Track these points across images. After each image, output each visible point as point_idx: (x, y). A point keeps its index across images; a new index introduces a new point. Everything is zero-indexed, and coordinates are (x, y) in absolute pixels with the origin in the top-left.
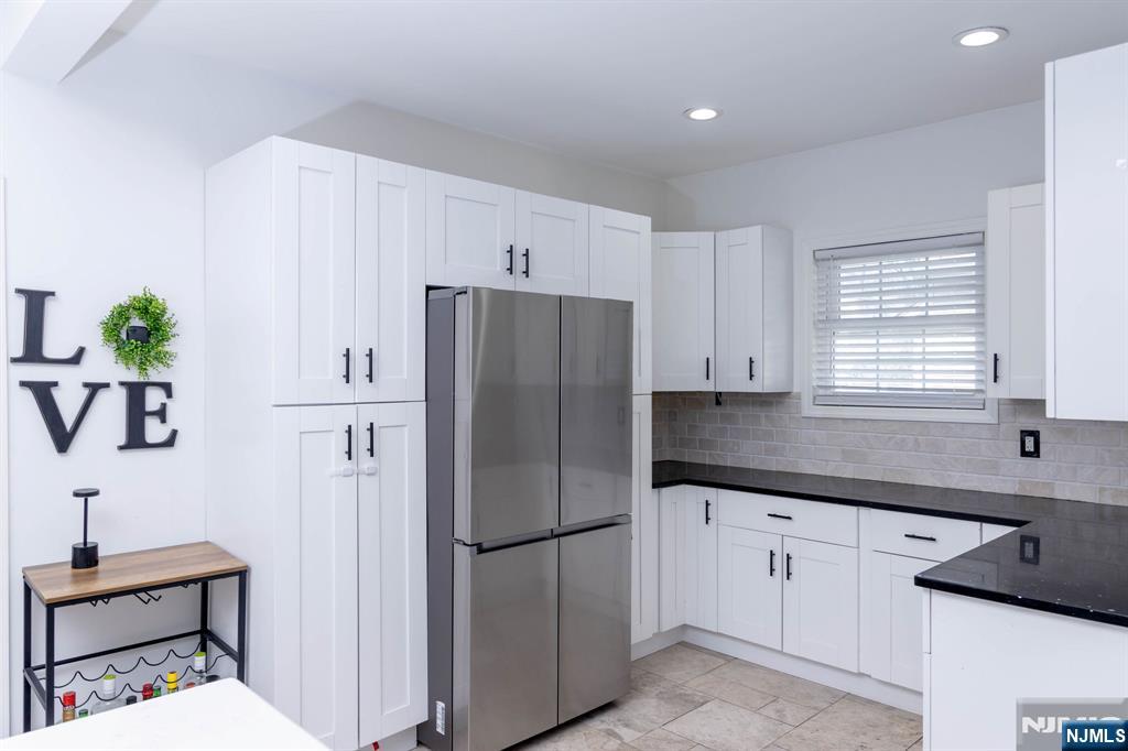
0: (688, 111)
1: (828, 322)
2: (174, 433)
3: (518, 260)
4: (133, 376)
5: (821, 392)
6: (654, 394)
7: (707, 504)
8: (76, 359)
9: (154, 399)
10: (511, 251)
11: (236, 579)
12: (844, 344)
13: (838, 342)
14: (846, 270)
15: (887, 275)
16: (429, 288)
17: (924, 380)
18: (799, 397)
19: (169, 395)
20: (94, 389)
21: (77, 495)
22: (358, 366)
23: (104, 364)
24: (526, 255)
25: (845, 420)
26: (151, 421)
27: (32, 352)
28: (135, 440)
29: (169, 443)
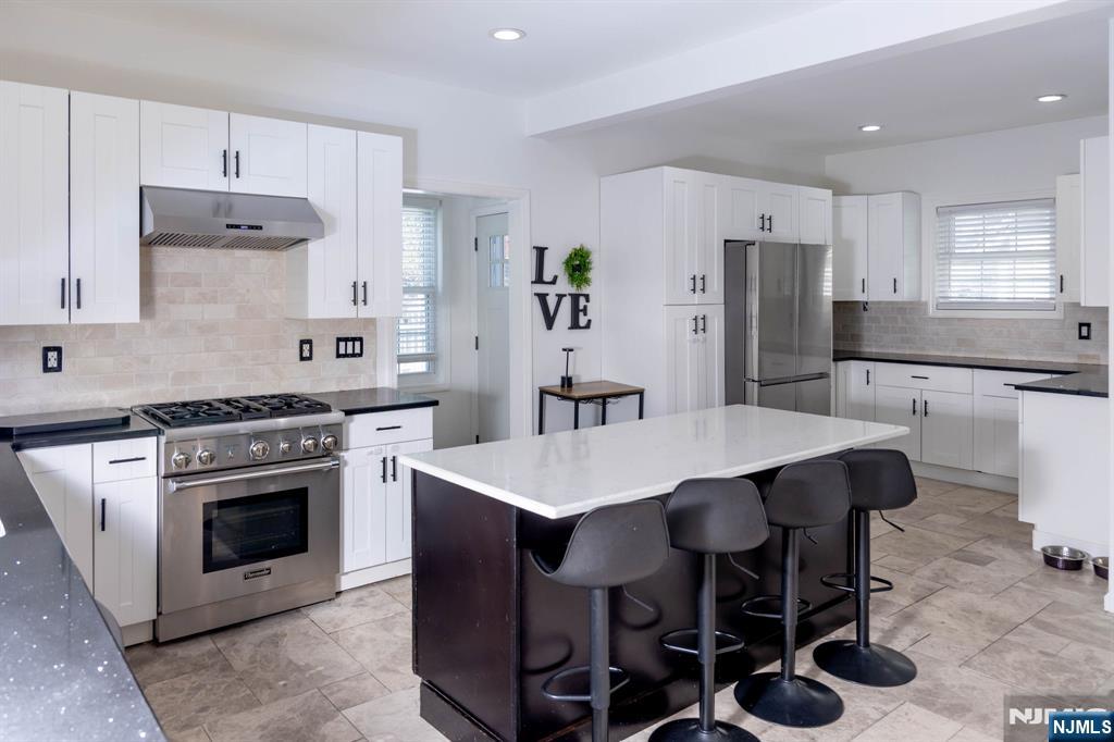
0: (861, 128)
1: (947, 255)
2: (589, 321)
3: (766, 222)
4: (574, 290)
5: (941, 301)
6: (835, 303)
7: (868, 372)
8: (554, 282)
9: (582, 302)
10: (763, 218)
11: (638, 396)
12: (957, 269)
13: (953, 267)
14: (959, 220)
15: (988, 224)
16: (726, 241)
17: (1015, 292)
18: (926, 304)
19: (588, 301)
20: (560, 297)
21: (564, 350)
22: (699, 284)
23: (564, 286)
24: (770, 219)
25: (960, 319)
26: (581, 314)
27: (539, 280)
28: (575, 325)
29: (588, 326)
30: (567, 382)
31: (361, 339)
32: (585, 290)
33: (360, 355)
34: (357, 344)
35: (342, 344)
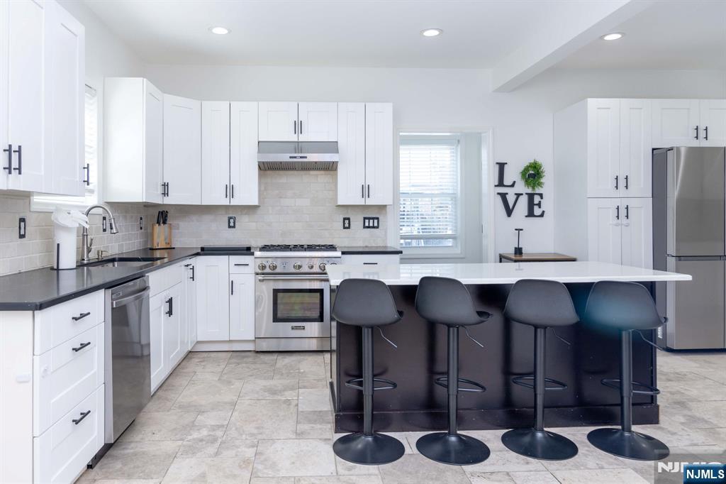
2: (543, 212)
3: (701, 132)
4: (530, 191)
8: (512, 185)
9: (537, 199)
10: (697, 129)
16: (653, 149)
19: (542, 198)
20: (518, 195)
21: (516, 230)
22: (622, 183)
23: (521, 187)
24: (706, 129)
26: (536, 208)
27: (501, 183)
28: (531, 214)
29: (542, 215)
30: (518, 251)
31: (378, 219)
32: (538, 190)
33: (377, 227)
34: (376, 221)
35: (367, 221)
